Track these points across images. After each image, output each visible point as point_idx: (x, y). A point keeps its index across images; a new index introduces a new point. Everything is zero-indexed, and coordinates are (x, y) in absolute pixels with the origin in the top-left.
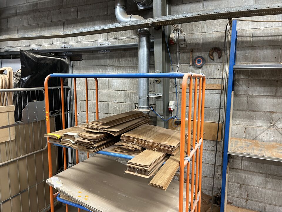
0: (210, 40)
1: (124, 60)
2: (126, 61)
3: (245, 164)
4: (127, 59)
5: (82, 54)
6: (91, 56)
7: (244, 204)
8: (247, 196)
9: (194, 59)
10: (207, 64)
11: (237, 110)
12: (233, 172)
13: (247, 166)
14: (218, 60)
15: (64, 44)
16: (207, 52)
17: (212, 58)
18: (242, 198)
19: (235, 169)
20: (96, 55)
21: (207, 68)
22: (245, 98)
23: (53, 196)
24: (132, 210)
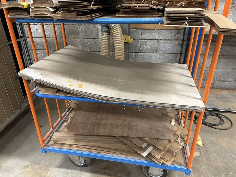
23: (30, 93)
24: (138, 91)
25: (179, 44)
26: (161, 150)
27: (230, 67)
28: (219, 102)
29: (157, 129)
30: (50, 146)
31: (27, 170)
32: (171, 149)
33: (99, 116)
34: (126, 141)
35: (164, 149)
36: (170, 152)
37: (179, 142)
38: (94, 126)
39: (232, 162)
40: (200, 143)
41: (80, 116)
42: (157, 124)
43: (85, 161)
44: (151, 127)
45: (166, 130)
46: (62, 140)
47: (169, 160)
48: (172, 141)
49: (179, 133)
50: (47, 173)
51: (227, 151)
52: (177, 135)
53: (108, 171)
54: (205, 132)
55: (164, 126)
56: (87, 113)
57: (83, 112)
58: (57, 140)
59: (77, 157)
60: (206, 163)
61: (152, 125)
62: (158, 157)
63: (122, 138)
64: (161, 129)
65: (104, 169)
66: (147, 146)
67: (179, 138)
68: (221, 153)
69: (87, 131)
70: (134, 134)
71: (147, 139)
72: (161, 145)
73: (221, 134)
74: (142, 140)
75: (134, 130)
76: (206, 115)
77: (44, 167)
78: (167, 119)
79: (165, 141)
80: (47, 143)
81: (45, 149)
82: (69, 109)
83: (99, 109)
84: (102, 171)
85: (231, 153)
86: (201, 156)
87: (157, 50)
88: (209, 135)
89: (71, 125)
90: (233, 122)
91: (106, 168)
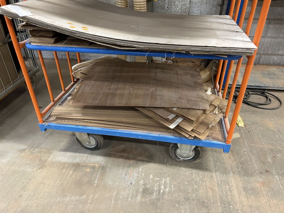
24: (165, 36)
25: (219, 5)
26: (193, 121)
27: (282, 35)
28: (265, 79)
29: (189, 98)
30: (50, 122)
31: (23, 154)
32: (206, 121)
33: (113, 86)
34: (148, 113)
35: (197, 121)
36: (205, 124)
37: (217, 113)
38: (107, 96)
39: (281, 144)
40: (241, 124)
41: (89, 86)
42: (189, 93)
43: (97, 141)
44: (180, 97)
45: (200, 100)
46: (65, 115)
47: (203, 133)
48: (208, 112)
49: (216, 103)
50: (49, 157)
51: (274, 132)
52: (213, 105)
53: (125, 155)
54: (247, 112)
55: (198, 95)
56: (98, 83)
57: (93, 82)
58: (59, 114)
59: (86, 137)
60: (248, 145)
61: (182, 95)
62: (190, 130)
63: (144, 110)
64: (194, 99)
65: (121, 152)
66: (174, 118)
67: (217, 109)
68: (267, 134)
69: (97, 101)
70: (158, 104)
71: (175, 109)
72: (193, 116)
73: (266, 115)
74: (169, 110)
75: (159, 100)
76: (249, 94)
77: (45, 150)
78: (201, 88)
79: (198, 111)
80: (47, 119)
81: (44, 125)
82: (75, 82)
83: (113, 79)
84: (118, 154)
85: (280, 135)
86: (242, 138)
87: (189, 12)
88: (252, 115)
89: (77, 96)
90: (282, 101)
91: (124, 151)
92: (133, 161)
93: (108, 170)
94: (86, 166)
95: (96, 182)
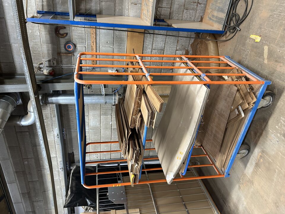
0: (48, 36)
1: (72, 116)
2: (72, 114)
3: (166, 5)
4: (70, 113)
5: (67, 153)
6: (69, 145)
7: (203, 6)
8: (195, 3)
9: (67, 52)
10: (71, 40)
11: (115, 11)
12: (173, 16)
13: (167, 3)
14: (68, 29)
15: (59, 169)
16: (60, 39)
17: (65, 35)
18: (197, 8)
19: (170, 13)
20: (68, 141)
21: (75, 39)
22: (103, 3)
23: (182, 178)
24: (190, 118)
31: (242, 188)
34: (231, 123)
38: (215, 139)
39: (282, 18)
40: (258, 39)
42: (224, 93)
43: (244, 149)
44: (225, 100)
45: (229, 89)
46: (222, 163)
50: (247, 176)
51: (271, 15)
53: (258, 134)
54: (250, 26)
56: (206, 139)
57: (204, 141)
58: (221, 165)
59: (239, 155)
60: (276, 45)
61: (223, 97)
63: (228, 124)
64: (228, 92)
65: (256, 136)
66: (238, 110)
68: (271, 23)
70: (227, 116)
71: (232, 108)
72: (239, 100)
73: (256, 11)
74: (232, 111)
75: (224, 113)
77: (243, 176)
80: (223, 172)
81: (226, 175)
84: (257, 138)
86: (269, 46)
87: (161, 50)
88: (253, 24)
91: (256, 134)
92: (264, 132)
93: (265, 150)
94: (259, 160)
95: (270, 160)
